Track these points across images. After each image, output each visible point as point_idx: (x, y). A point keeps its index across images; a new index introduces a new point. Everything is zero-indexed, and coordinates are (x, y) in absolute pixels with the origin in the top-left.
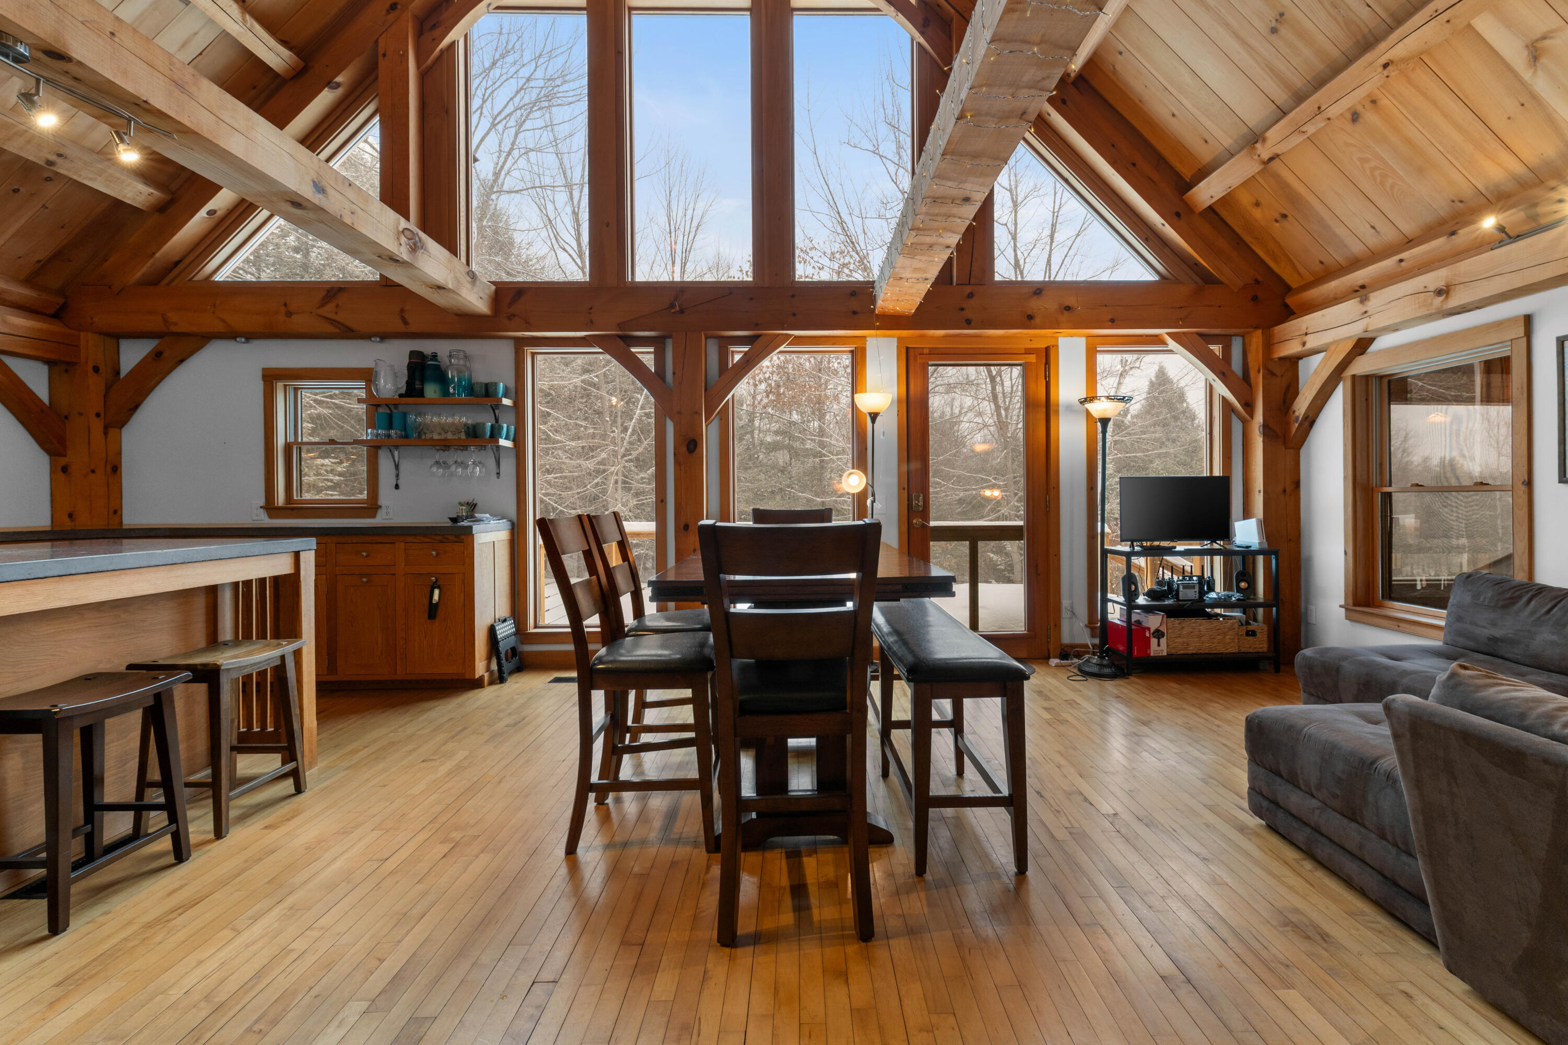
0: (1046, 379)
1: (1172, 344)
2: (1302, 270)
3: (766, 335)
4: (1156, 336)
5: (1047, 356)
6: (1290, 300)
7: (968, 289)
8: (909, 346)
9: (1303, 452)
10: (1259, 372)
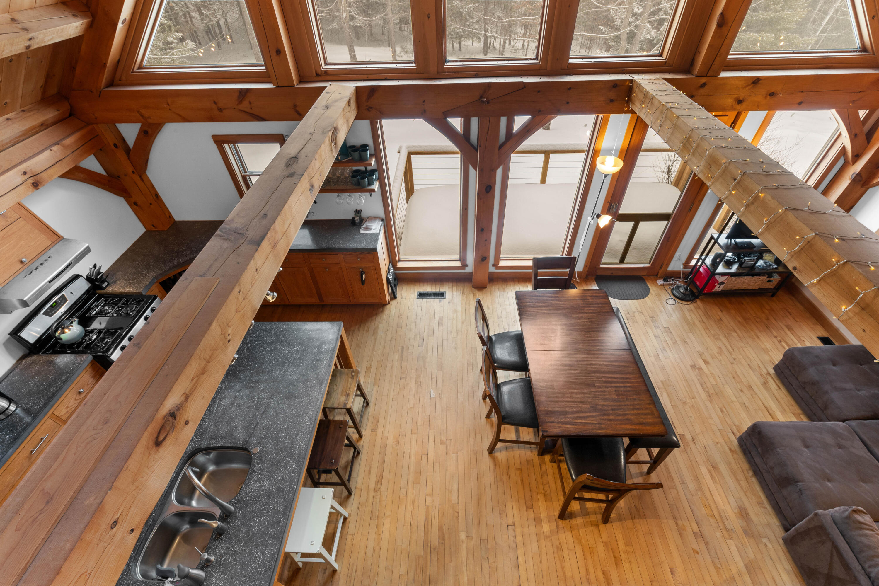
7: (703, 80)
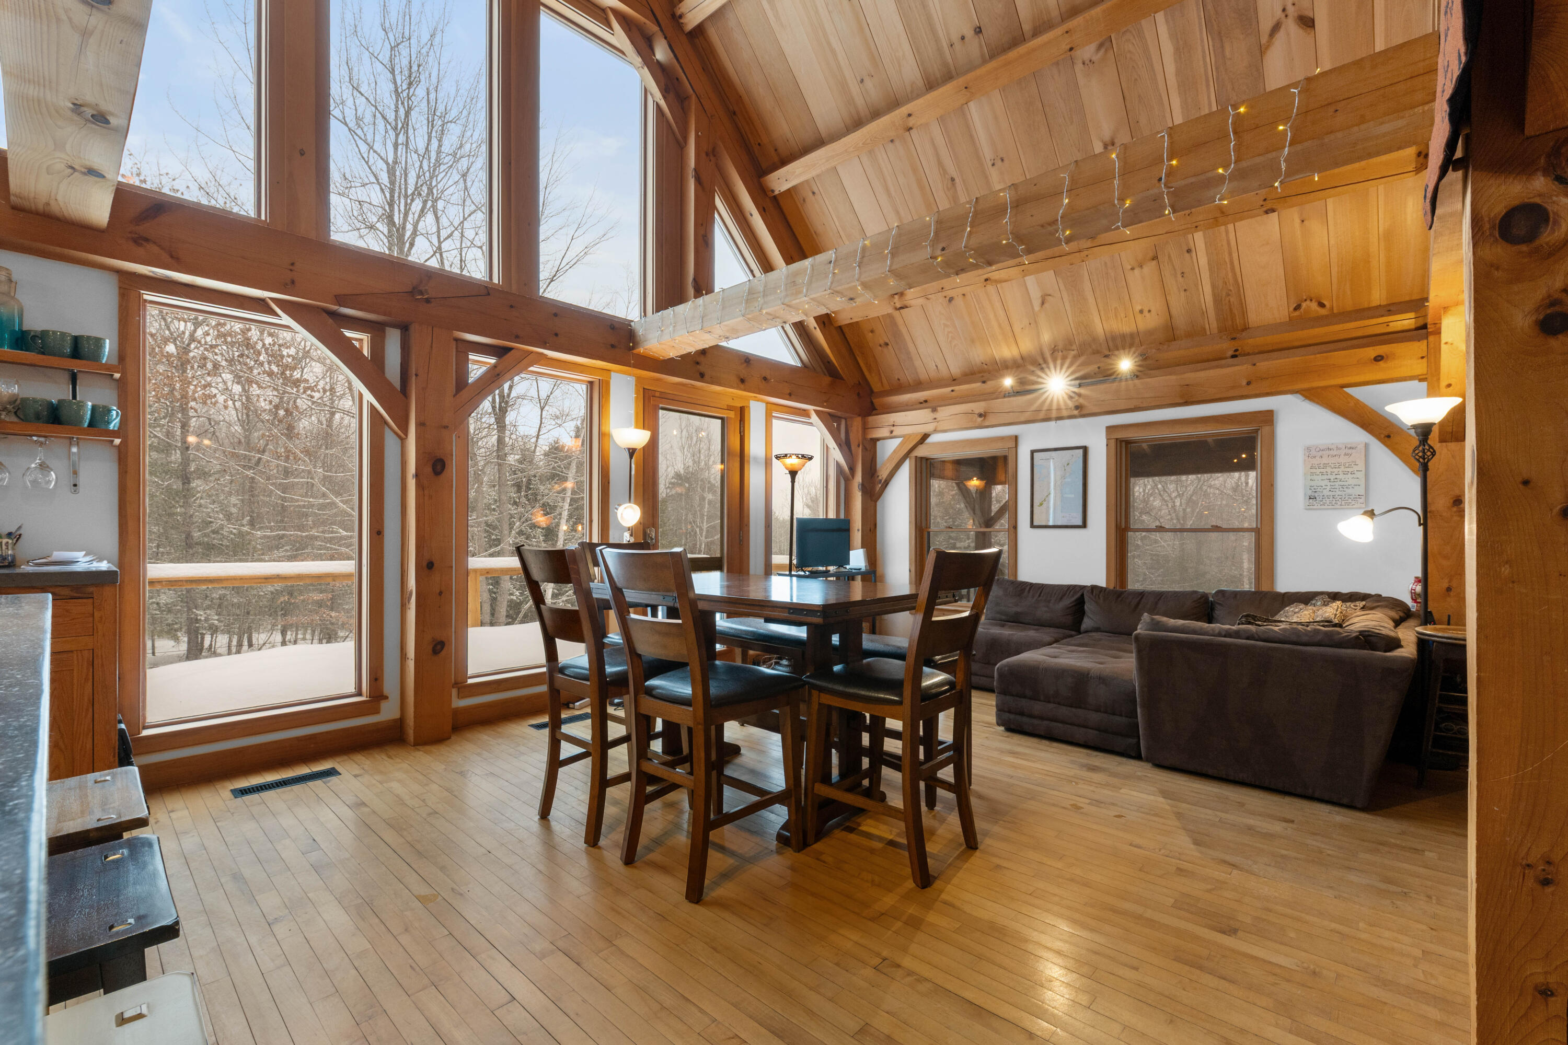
0: (740, 433)
1: (814, 418)
2: (884, 381)
3: (518, 349)
4: (804, 410)
5: (742, 413)
6: (876, 401)
8: (646, 387)
9: (879, 503)
10: (859, 446)
